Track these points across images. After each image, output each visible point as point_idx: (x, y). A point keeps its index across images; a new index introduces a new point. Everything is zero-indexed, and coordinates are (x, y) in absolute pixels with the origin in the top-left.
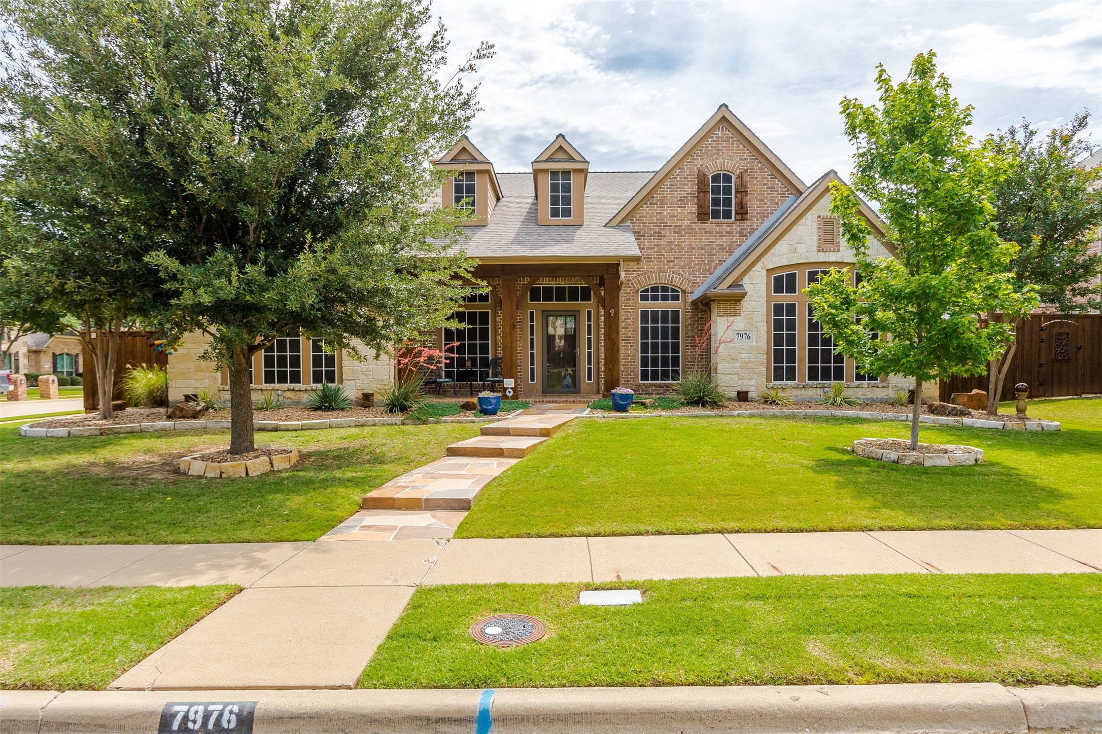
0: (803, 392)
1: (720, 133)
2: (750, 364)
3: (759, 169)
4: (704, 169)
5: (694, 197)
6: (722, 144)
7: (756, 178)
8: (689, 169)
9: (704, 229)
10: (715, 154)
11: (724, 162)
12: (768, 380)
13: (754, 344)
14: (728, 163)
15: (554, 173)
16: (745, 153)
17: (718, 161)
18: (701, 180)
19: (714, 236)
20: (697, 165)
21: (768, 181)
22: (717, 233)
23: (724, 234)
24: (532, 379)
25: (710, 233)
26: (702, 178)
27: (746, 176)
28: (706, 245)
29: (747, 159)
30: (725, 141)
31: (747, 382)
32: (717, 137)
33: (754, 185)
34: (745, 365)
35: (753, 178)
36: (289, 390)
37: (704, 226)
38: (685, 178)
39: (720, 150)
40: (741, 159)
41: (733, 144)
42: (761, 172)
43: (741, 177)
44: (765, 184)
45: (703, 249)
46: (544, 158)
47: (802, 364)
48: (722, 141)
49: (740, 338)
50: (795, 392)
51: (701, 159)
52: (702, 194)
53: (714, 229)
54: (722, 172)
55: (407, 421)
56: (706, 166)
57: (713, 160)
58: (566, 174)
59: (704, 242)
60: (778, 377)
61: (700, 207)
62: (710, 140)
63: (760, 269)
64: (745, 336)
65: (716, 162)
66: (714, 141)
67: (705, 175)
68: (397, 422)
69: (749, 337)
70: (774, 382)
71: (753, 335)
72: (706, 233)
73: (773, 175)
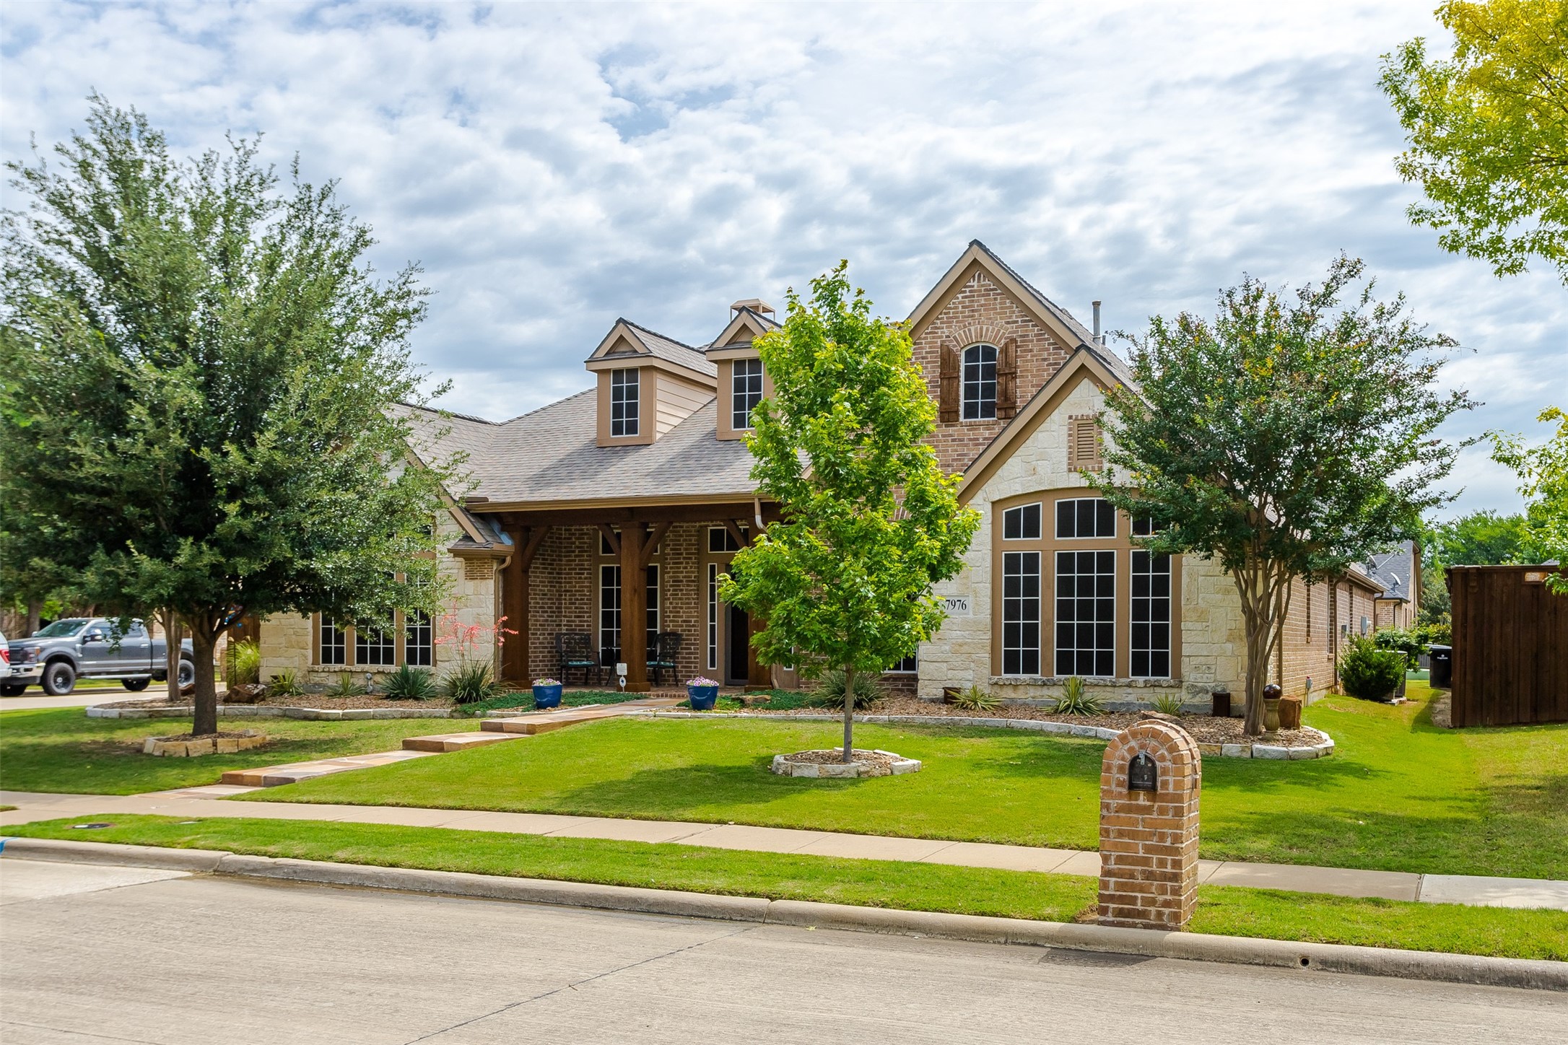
0: (1046, 692)
1: (975, 284)
2: (965, 647)
3: (1036, 335)
4: (951, 341)
5: (936, 387)
6: (978, 301)
7: (1031, 351)
8: (930, 343)
9: (951, 435)
10: (969, 317)
11: (981, 329)
12: (995, 672)
13: (971, 616)
14: (987, 330)
15: (740, 364)
16: (1014, 312)
17: (972, 329)
18: (947, 361)
19: (966, 445)
20: (942, 337)
21: (1049, 354)
22: (970, 440)
23: (981, 441)
24: (713, 665)
25: (960, 440)
26: (947, 357)
27: (1012, 348)
28: (953, 460)
29: (1017, 322)
30: (983, 295)
31: (960, 674)
32: (970, 291)
33: (1027, 361)
34: (957, 648)
35: (1025, 351)
36: (379, 672)
37: (951, 430)
38: (923, 358)
39: (976, 311)
40: (1008, 323)
41: (995, 299)
42: (1038, 340)
43: (1005, 350)
44: (1045, 360)
45: (948, 466)
46: (721, 344)
47: (1048, 647)
48: (978, 296)
49: (951, 607)
50: (1032, 692)
51: (947, 327)
52: (945, 382)
53: (965, 435)
54: (980, 345)
55: (455, 714)
56: (955, 337)
57: (965, 326)
58: (756, 364)
59: (951, 455)
60: (1011, 666)
61: (943, 401)
62: (960, 296)
64: (958, 603)
65: (970, 330)
66: (966, 297)
67: (949, 351)
68: (445, 715)
69: (964, 606)
70: (1005, 676)
71: (969, 602)
72: (953, 440)
73: (1055, 344)
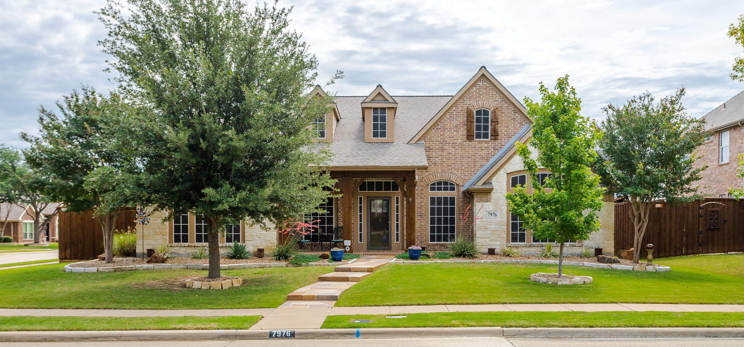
0: (530, 249)
1: (481, 84)
2: (496, 232)
3: (506, 107)
4: (471, 107)
5: (465, 125)
6: (482, 91)
7: (504, 113)
8: (462, 107)
9: (471, 145)
10: (478, 97)
11: (484, 102)
12: (508, 241)
13: (499, 219)
14: (486, 103)
15: (375, 109)
16: (497, 97)
17: (480, 102)
19: (477, 150)
20: (466, 105)
21: (512, 115)
22: (479, 147)
23: (483, 148)
24: (361, 240)
25: (475, 147)
26: (470, 113)
27: (497, 111)
28: (472, 155)
29: (498, 101)
30: (484, 89)
31: (494, 243)
32: (479, 87)
33: (503, 117)
34: (493, 232)
35: (502, 113)
37: (471, 143)
38: (459, 113)
39: (481, 95)
40: (495, 101)
41: (489, 91)
42: (507, 109)
43: (494, 112)
44: (510, 117)
45: (470, 158)
46: (369, 100)
47: (529, 232)
48: (482, 89)
49: (490, 215)
50: (525, 249)
51: (469, 101)
52: (469, 123)
53: (477, 145)
54: (482, 109)
55: (289, 265)
56: (472, 105)
57: (477, 101)
58: (383, 110)
60: (514, 239)
61: (468, 131)
62: (475, 88)
63: (503, 173)
64: (493, 214)
65: (479, 103)
66: (477, 89)
67: (471, 111)
69: (496, 215)
70: (511, 243)
71: (498, 214)
72: (472, 147)
73: (515, 111)
